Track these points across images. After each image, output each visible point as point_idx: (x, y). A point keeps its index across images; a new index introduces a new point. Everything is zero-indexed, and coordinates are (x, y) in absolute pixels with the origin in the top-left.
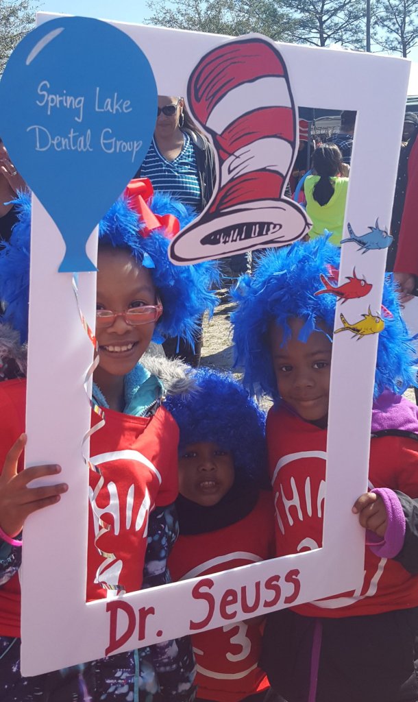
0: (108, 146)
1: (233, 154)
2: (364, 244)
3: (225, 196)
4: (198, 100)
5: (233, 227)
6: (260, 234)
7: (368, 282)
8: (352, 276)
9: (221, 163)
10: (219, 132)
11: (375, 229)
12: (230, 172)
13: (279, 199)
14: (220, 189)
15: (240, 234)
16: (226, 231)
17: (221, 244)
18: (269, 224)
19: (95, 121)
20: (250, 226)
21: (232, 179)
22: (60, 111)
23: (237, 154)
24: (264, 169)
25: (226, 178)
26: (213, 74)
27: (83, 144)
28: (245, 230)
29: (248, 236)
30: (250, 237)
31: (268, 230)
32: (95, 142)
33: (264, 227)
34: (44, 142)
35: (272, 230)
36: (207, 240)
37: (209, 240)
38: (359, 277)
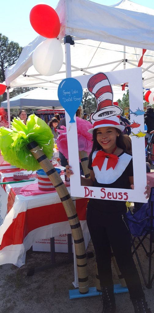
0: (75, 100)
1: (98, 97)
2: (136, 114)
3: (100, 106)
4: (90, 88)
5: (104, 113)
6: (111, 114)
7: (139, 123)
8: (133, 122)
9: (97, 100)
10: (95, 93)
11: (139, 110)
12: (99, 101)
13: (112, 106)
14: (98, 105)
15: (106, 114)
16: (103, 113)
17: (103, 117)
18: (112, 111)
19: (72, 95)
20: (108, 112)
21: (100, 103)
22: (67, 95)
23: (100, 97)
24: (107, 100)
25: (99, 103)
26: (92, 82)
27: (71, 100)
28: (107, 113)
29: (108, 114)
30: (109, 114)
31: (112, 113)
32: (73, 99)
33: (111, 112)
34: (65, 101)
35: (113, 113)
36: (99, 116)
37: (100, 116)
38: (136, 122)
